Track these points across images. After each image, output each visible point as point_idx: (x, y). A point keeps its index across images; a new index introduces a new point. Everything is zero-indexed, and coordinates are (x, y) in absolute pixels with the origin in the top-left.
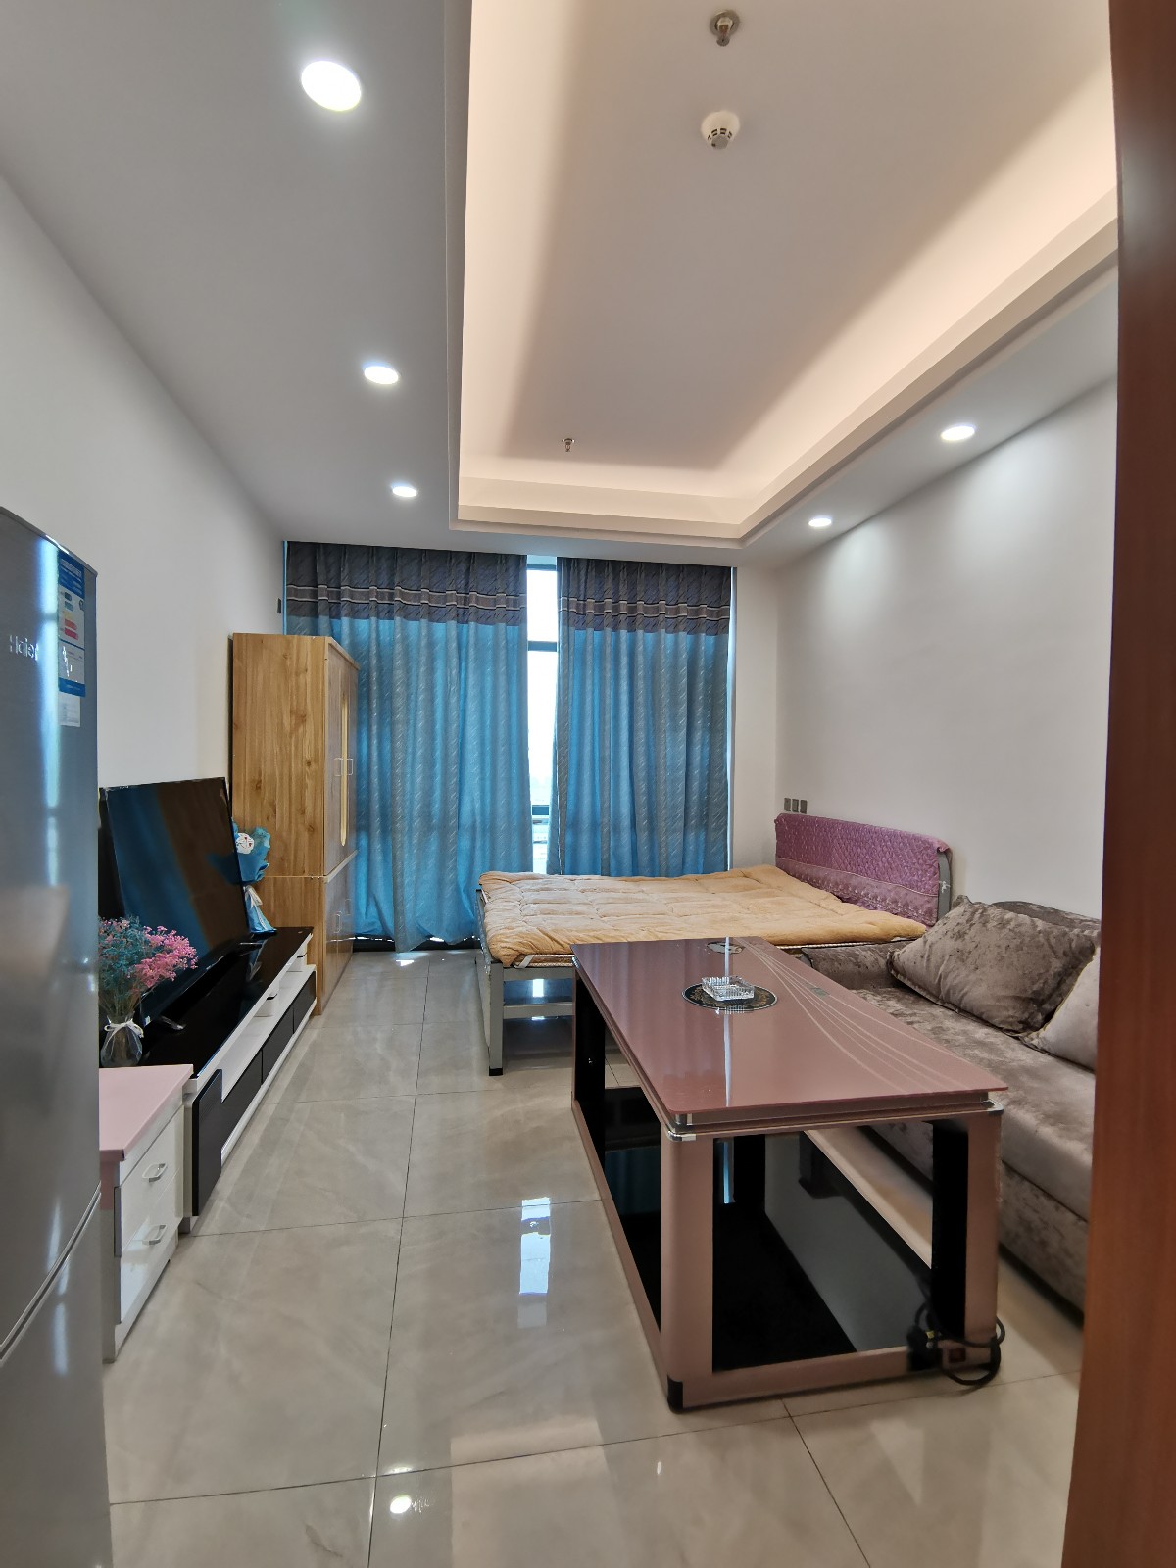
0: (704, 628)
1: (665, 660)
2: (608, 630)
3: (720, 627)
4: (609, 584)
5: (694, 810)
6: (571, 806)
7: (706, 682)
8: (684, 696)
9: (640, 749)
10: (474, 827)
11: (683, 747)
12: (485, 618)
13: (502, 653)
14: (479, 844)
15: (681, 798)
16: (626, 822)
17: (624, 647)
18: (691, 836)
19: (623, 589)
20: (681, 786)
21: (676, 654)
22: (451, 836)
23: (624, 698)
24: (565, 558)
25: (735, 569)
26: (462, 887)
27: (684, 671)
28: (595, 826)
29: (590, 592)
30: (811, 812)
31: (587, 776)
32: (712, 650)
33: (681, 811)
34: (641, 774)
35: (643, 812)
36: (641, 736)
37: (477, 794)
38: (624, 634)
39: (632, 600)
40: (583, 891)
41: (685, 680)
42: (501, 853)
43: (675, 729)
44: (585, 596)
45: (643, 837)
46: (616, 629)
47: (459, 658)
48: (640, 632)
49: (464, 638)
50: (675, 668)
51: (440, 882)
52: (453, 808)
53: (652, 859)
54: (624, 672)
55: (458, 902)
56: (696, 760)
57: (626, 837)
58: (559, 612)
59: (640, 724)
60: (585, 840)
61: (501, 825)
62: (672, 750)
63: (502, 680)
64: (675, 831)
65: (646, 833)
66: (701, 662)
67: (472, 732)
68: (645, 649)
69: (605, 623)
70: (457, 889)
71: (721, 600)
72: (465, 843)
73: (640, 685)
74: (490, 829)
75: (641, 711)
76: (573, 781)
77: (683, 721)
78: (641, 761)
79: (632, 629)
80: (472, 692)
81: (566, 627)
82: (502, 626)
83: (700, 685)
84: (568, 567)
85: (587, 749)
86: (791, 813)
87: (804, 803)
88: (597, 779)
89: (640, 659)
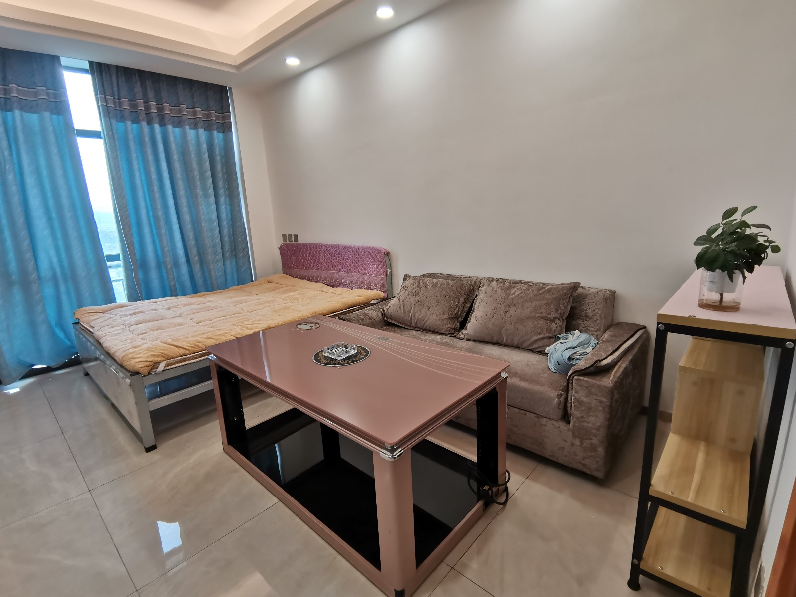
0: (215, 127)
1: (192, 147)
2: (144, 124)
3: (226, 128)
4: (138, 88)
5: (227, 247)
6: (138, 254)
7: (222, 165)
8: (209, 173)
9: (184, 210)
10: (54, 277)
11: (214, 207)
12: (28, 107)
13: (52, 138)
14: (62, 288)
15: (218, 240)
16: (182, 259)
17: (159, 137)
18: (228, 263)
19: (151, 94)
20: (217, 232)
21: (198, 144)
22: (35, 287)
23: (166, 175)
24: (96, 62)
25: (230, 88)
26: (53, 323)
27: (206, 156)
28: (159, 265)
29: (123, 93)
30: (301, 240)
31: (146, 230)
32: (222, 144)
33: (219, 248)
34: (188, 227)
35: (193, 252)
36: (183, 201)
37: (52, 252)
38: (157, 127)
39: (159, 103)
40: (169, 309)
41: (208, 163)
42: (86, 294)
43: (206, 195)
44: (119, 95)
45: (197, 267)
46: (150, 122)
47: (9, 140)
48: (170, 127)
49: (10, 123)
50: (199, 154)
51: (32, 324)
52: (31, 266)
53: (205, 280)
54: (162, 156)
55: (53, 334)
56: (224, 216)
57: (184, 269)
58: (98, 107)
59: (182, 192)
60: (154, 274)
61: (81, 272)
62: (207, 209)
63: (56, 160)
64: (217, 261)
65: (198, 265)
66: (217, 151)
67: (35, 203)
68: (175, 138)
69: (141, 118)
70: (50, 326)
71: (224, 110)
72: (48, 290)
73: (177, 165)
74: (71, 276)
75: (180, 184)
76: (135, 235)
77: (211, 191)
78: (187, 218)
79: (162, 124)
80: (27, 169)
81: (108, 119)
82: (47, 115)
83: (219, 167)
84: (99, 70)
85: (143, 213)
86: (288, 242)
87: (296, 237)
88: (155, 232)
89: (173, 147)
